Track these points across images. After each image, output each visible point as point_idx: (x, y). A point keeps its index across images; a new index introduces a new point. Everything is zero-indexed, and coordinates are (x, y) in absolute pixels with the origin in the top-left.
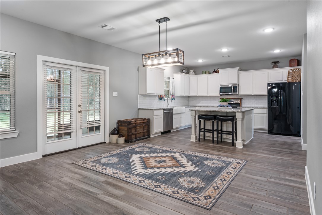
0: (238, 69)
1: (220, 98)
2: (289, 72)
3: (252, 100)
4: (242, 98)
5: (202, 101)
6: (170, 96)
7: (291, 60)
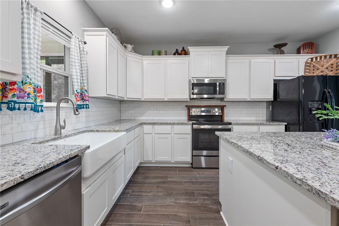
0: (226, 48)
1: (186, 106)
2: (306, 63)
3: (240, 109)
4: (225, 106)
5: (148, 112)
6: (72, 97)
7: (305, 44)
